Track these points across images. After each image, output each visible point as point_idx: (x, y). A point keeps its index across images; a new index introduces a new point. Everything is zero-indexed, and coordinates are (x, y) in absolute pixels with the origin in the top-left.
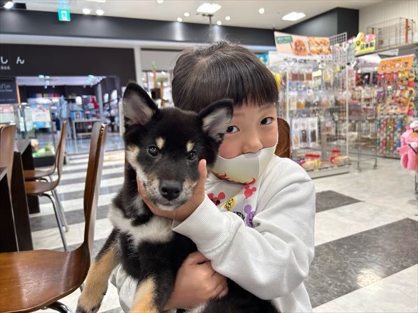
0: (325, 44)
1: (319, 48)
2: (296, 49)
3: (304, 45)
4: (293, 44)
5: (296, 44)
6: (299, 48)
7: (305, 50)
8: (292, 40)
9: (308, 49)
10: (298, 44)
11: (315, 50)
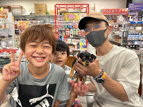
11: (2, 16)
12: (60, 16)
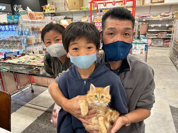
0: (42, 15)
1: (40, 16)
2: (30, 17)
3: (33, 15)
4: (28, 15)
5: (30, 15)
6: (31, 16)
7: (34, 17)
8: (28, 13)
9: (35, 17)
10: (31, 15)
11: (38, 17)
12: (100, 14)
